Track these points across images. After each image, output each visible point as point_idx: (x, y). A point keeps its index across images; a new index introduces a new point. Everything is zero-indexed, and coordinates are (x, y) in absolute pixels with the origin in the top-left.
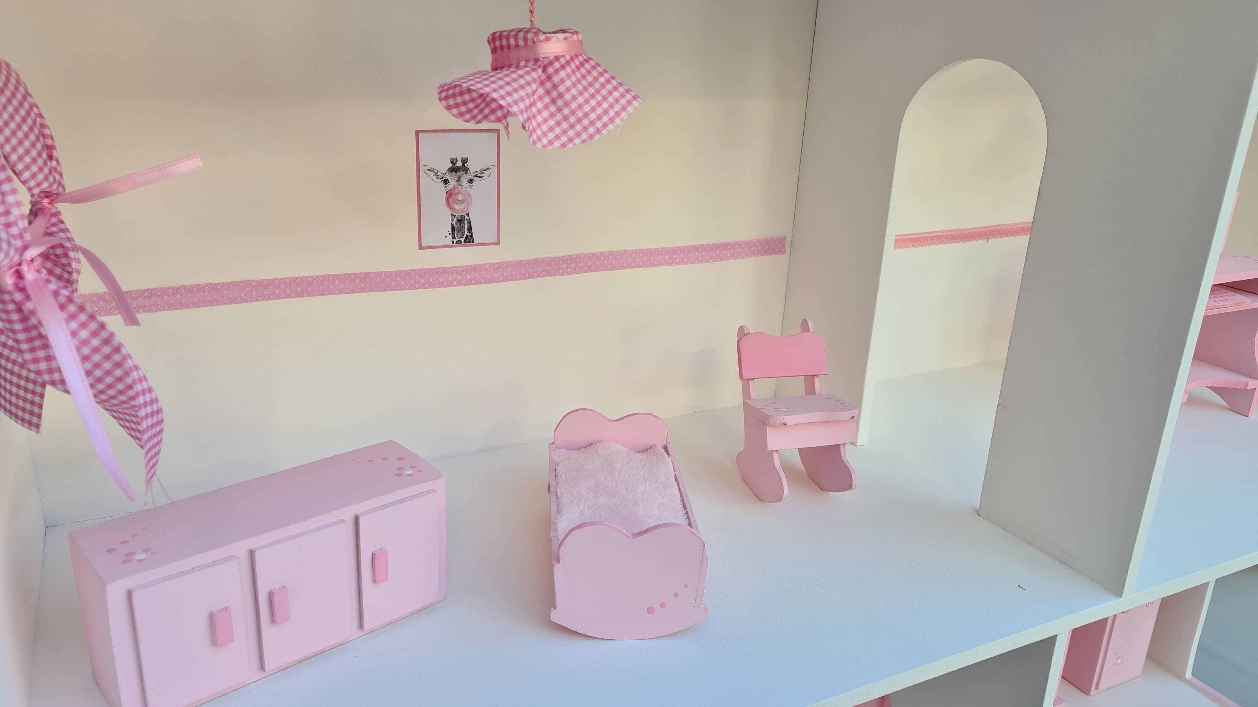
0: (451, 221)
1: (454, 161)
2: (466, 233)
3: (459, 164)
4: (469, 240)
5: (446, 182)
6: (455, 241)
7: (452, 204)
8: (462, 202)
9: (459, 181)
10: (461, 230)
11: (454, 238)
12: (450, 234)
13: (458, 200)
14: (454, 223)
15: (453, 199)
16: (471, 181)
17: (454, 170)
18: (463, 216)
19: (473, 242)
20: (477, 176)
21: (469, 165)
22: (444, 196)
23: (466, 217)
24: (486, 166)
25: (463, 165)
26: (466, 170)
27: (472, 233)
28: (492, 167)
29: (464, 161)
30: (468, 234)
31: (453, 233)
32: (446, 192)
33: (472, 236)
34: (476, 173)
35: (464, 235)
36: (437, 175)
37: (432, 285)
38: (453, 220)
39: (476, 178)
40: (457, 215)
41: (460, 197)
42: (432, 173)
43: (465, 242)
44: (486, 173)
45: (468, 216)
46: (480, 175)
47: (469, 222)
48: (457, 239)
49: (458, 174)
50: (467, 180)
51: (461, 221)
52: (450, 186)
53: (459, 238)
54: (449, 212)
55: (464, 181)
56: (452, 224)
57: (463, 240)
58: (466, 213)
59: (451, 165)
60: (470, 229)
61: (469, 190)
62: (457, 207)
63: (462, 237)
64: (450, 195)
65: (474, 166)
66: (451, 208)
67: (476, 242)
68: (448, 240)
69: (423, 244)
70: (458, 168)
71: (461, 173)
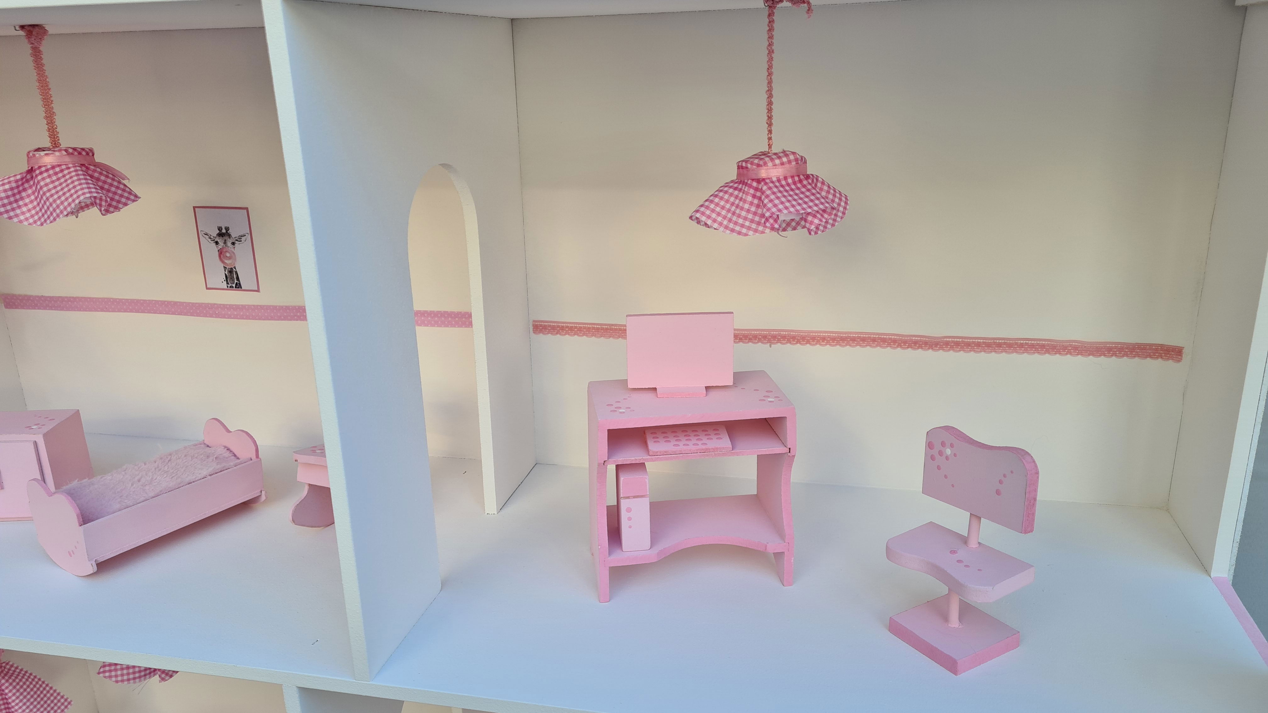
0: (224, 271)
1: (220, 229)
2: (236, 281)
3: (224, 231)
4: (238, 286)
5: (217, 243)
6: (229, 286)
7: (223, 259)
8: (230, 258)
9: (225, 243)
10: (232, 278)
11: (228, 283)
12: (225, 281)
13: (227, 256)
14: (226, 273)
15: (223, 255)
16: (233, 244)
17: (221, 235)
18: (231, 268)
19: (241, 288)
20: (237, 240)
21: (230, 231)
22: (217, 254)
23: (234, 270)
24: (242, 234)
25: (227, 232)
26: (229, 236)
27: (240, 281)
28: (247, 234)
29: (227, 229)
30: (237, 282)
31: (227, 281)
32: (218, 251)
33: (240, 284)
34: (236, 238)
35: (234, 282)
36: (210, 238)
37: (218, 316)
38: (225, 271)
39: (236, 242)
40: (227, 267)
41: (228, 255)
42: (207, 237)
43: (236, 287)
44: (243, 239)
45: (235, 269)
46: (239, 239)
47: (237, 273)
48: (230, 285)
49: (224, 238)
50: (231, 242)
51: (231, 271)
52: (220, 247)
53: (231, 284)
54: (222, 265)
55: (229, 244)
56: (225, 274)
57: (234, 285)
58: (234, 266)
59: (218, 232)
60: (238, 279)
61: (233, 250)
62: (226, 261)
63: (233, 284)
64: (221, 252)
65: (234, 233)
66: (223, 262)
67: (243, 288)
68: (224, 285)
69: (208, 287)
70: (224, 234)
71: (226, 238)
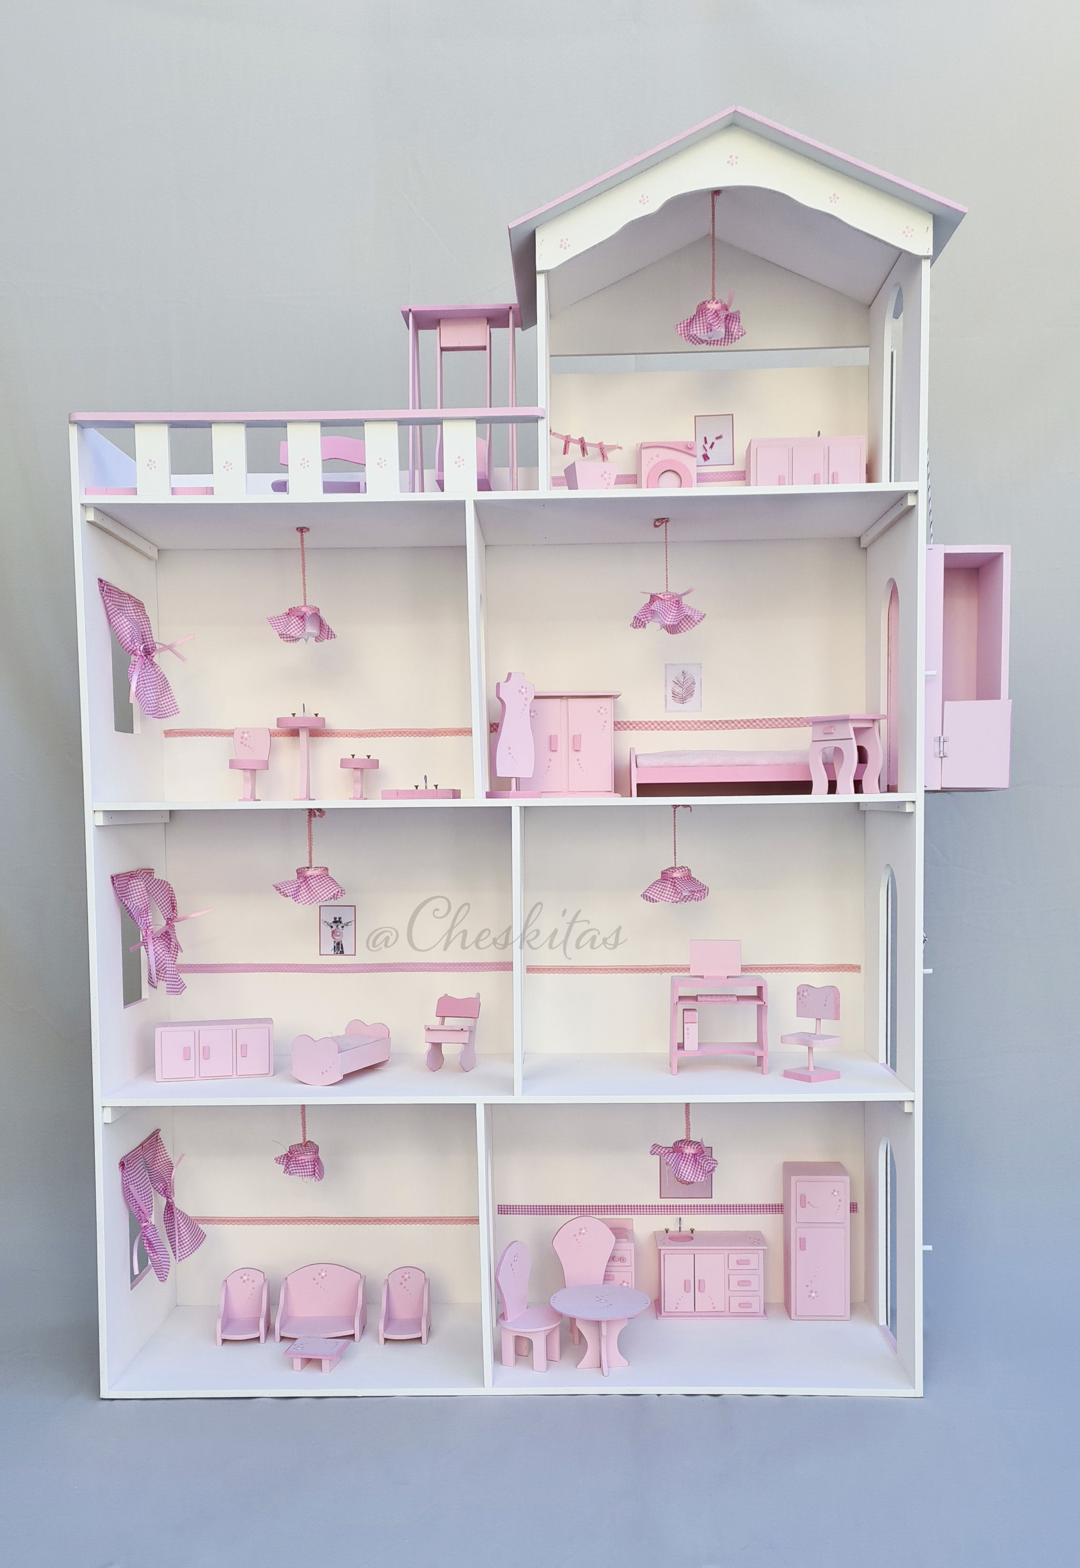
1: (335, 918)
2: (340, 950)
3: (338, 919)
4: (342, 952)
5: (332, 927)
6: (335, 953)
8: (339, 936)
9: (337, 926)
10: (338, 948)
11: (335, 951)
12: (333, 950)
14: (335, 945)
15: (335, 934)
16: (343, 927)
17: (335, 922)
18: (339, 942)
19: (343, 954)
21: (342, 920)
22: (331, 933)
24: (349, 921)
26: (341, 922)
28: (352, 921)
29: (340, 918)
30: (342, 950)
31: (335, 949)
34: (345, 924)
36: (328, 924)
37: (325, 972)
39: (345, 926)
40: (336, 941)
41: (338, 934)
42: (325, 923)
43: (340, 953)
44: (350, 924)
45: (341, 941)
46: (347, 924)
47: (342, 944)
48: (337, 952)
49: (337, 924)
51: (338, 944)
52: (333, 929)
54: (333, 940)
55: (340, 927)
57: (339, 952)
59: (334, 920)
60: (342, 948)
61: (342, 931)
62: (336, 938)
64: (333, 932)
65: (344, 921)
66: (334, 938)
67: (345, 953)
68: (333, 952)
69: (321, 954)
70: (337, 921)
71: (339, 923)
